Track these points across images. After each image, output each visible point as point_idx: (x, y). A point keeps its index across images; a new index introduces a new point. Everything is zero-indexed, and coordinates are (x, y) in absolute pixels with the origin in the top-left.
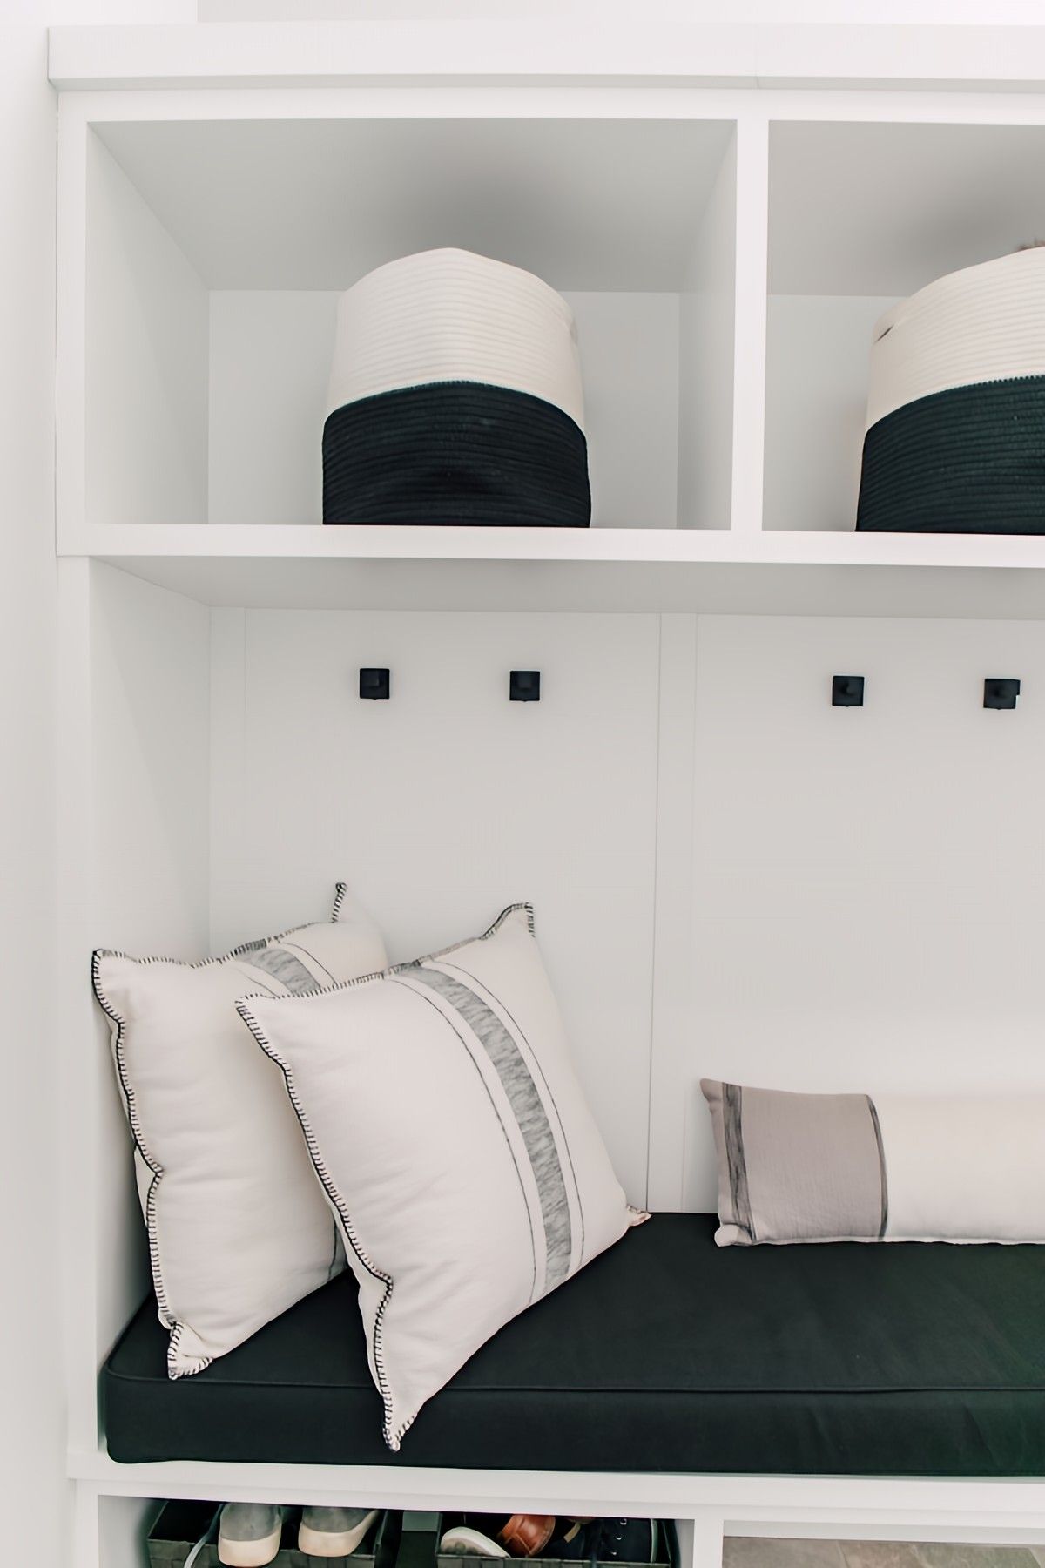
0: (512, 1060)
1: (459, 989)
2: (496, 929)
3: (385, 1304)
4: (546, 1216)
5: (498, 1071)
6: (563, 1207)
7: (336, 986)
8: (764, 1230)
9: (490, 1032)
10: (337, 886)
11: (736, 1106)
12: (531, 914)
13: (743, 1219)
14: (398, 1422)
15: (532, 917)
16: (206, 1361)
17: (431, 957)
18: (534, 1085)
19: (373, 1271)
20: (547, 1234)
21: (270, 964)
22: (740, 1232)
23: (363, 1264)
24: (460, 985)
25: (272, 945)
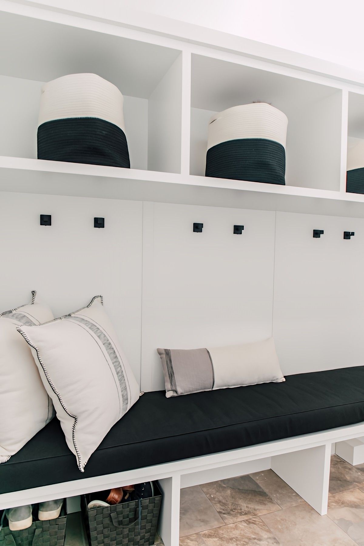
0: (108, 343)
1: (88, 322)
2: (91, 304)
3: (75, 425)
4: (122, 391)
5: (105, 346)
6: (126, 389)
7: (40, 324)
8: (181, 391)
9: (100, 335)
10: (32, 292)
11: (169, 355)
12: (102, 299)
13: (174, 388)
14: (82, 462)
15: (102, 300)
16: (9, 457)
17: (73, 313)
18: (114, 351)
19: (70, 415)
20: (123, 397)
21: (17, 318)
22: (173, 393)
23: (67, 413)
24: (87, 321)
25: (14, 312)
